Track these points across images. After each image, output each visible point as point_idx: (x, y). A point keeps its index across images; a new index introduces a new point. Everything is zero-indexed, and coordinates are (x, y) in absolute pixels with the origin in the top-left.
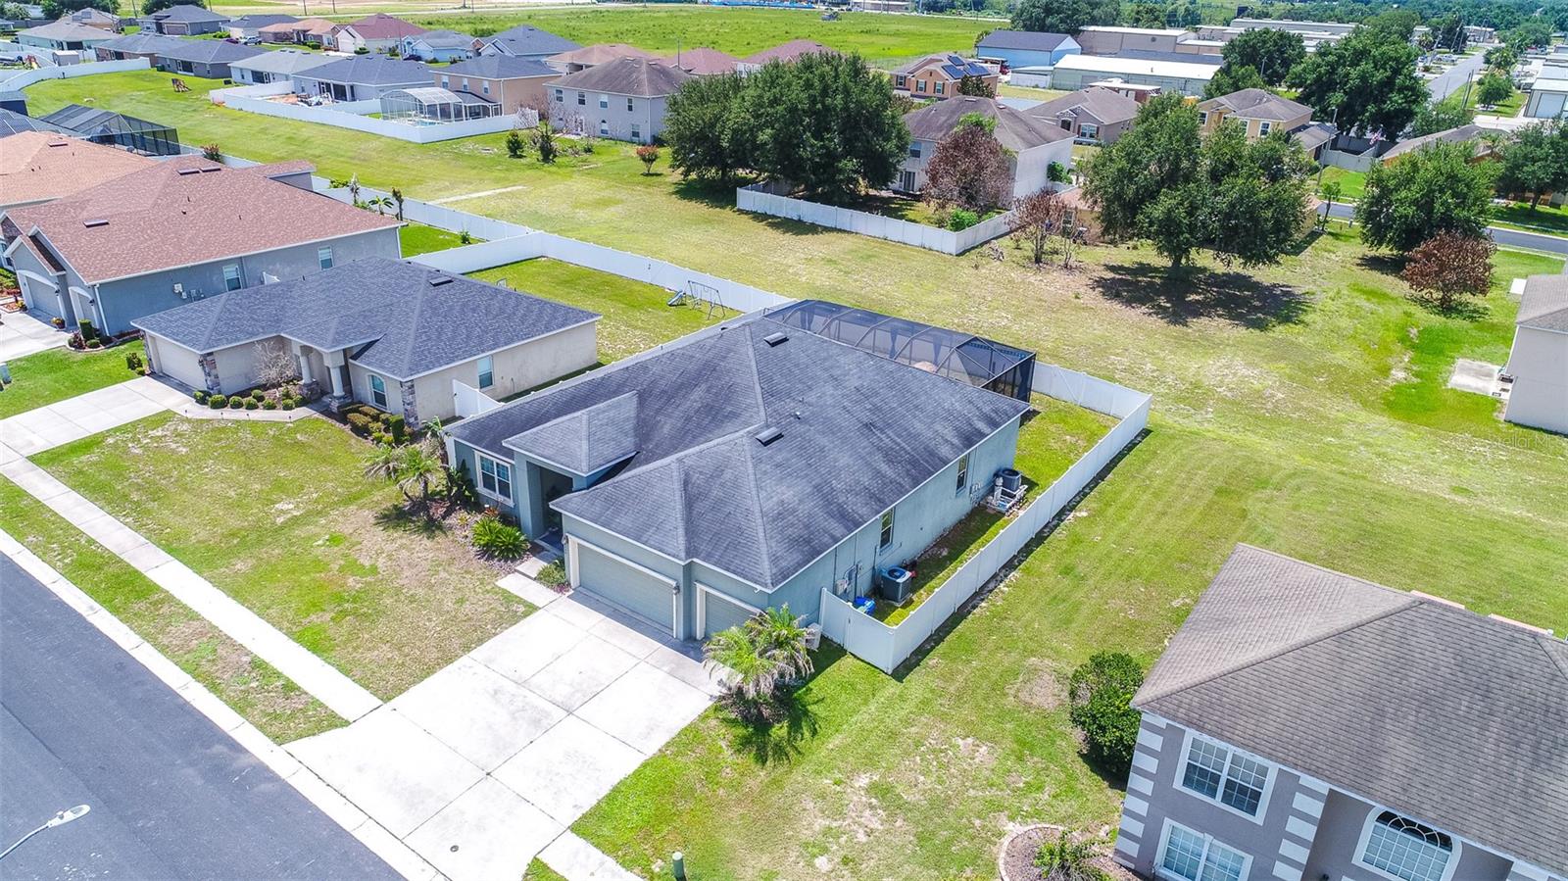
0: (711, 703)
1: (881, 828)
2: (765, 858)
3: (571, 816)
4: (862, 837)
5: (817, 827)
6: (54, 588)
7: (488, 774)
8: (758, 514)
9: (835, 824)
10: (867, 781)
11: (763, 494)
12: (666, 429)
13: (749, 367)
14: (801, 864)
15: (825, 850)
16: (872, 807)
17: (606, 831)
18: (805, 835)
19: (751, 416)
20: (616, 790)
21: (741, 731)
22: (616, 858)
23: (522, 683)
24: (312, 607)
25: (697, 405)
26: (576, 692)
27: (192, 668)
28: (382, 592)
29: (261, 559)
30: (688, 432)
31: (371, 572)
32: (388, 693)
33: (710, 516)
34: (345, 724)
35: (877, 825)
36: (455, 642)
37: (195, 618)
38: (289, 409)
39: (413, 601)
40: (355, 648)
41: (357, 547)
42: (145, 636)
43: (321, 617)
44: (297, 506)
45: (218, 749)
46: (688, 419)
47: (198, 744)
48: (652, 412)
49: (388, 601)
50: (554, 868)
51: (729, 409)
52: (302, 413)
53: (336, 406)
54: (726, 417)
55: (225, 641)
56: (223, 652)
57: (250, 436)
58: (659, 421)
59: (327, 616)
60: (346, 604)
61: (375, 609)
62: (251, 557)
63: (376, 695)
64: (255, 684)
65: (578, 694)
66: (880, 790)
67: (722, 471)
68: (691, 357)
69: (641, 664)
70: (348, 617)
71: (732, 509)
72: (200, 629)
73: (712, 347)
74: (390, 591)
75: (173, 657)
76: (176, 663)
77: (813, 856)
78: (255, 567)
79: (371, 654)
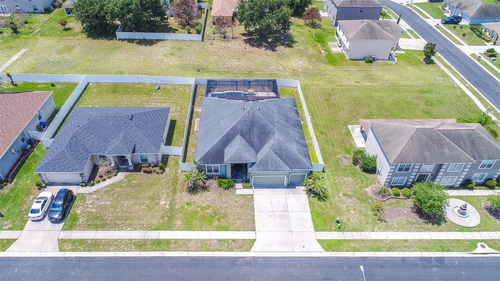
0: (307, 195)
3: (313, 229)
4: (352, 204)
5: (344, 207)
6: (141, 255)
7: (291, 231)
9: (346, 205)
10: (342, 194)
13: (262, 118)
16: (347, 198)
17: (320, 228)
18: (345, 209)
19: (274, 131)
20: (313, 220)
21: (317, 198)
22: (327, 231)
23: (273, 212)
24: (210, 222)
25: (258, 133)
26: (283, 207)
27: (208, 250)
28: (219, 210)
29: (180, 219)
30: (261, 140)
31: (209, 207)
32: (254, 229)
33: (287, 159)
34: (255, 240)
35: (351, 201)
36: (249, 211)
37: (190, 240)
38: (116, 175)
39: (228, 208)
40: (233, 225)
41: (197, 203)
42: (186, 251)
43: (216, 223)
44: (166, 201)
45: (240, 260)
46: (259, 137)
47: (236, 262)
48: (248, 139)
49: (223, 211)
50: (321, 239)
51: (267, 131)
52: (122, 174)
53: (132, 168)
54: (268, 133)
55: (205, 240)
56: (209, 243)
57: (120, 189)
58: (252, 140)
59: (217, 222)
60: (216, 217)
61: (223, 214)
62: (177, 219)
63: (251, 231)
64: (226, 245)
65: (284, 208)
66: (345, 195)
67: (281, 147)
68: (245, 120)
69: (286, 195)
70: (221, 219)
71: (291, 155)
72: (196, 242)
73: (249, 116)
74: (220, 209)
75: (200, 251)
76: (203, 251)
77: (350, 212)
78: (182, 221)
79: (238, 224)
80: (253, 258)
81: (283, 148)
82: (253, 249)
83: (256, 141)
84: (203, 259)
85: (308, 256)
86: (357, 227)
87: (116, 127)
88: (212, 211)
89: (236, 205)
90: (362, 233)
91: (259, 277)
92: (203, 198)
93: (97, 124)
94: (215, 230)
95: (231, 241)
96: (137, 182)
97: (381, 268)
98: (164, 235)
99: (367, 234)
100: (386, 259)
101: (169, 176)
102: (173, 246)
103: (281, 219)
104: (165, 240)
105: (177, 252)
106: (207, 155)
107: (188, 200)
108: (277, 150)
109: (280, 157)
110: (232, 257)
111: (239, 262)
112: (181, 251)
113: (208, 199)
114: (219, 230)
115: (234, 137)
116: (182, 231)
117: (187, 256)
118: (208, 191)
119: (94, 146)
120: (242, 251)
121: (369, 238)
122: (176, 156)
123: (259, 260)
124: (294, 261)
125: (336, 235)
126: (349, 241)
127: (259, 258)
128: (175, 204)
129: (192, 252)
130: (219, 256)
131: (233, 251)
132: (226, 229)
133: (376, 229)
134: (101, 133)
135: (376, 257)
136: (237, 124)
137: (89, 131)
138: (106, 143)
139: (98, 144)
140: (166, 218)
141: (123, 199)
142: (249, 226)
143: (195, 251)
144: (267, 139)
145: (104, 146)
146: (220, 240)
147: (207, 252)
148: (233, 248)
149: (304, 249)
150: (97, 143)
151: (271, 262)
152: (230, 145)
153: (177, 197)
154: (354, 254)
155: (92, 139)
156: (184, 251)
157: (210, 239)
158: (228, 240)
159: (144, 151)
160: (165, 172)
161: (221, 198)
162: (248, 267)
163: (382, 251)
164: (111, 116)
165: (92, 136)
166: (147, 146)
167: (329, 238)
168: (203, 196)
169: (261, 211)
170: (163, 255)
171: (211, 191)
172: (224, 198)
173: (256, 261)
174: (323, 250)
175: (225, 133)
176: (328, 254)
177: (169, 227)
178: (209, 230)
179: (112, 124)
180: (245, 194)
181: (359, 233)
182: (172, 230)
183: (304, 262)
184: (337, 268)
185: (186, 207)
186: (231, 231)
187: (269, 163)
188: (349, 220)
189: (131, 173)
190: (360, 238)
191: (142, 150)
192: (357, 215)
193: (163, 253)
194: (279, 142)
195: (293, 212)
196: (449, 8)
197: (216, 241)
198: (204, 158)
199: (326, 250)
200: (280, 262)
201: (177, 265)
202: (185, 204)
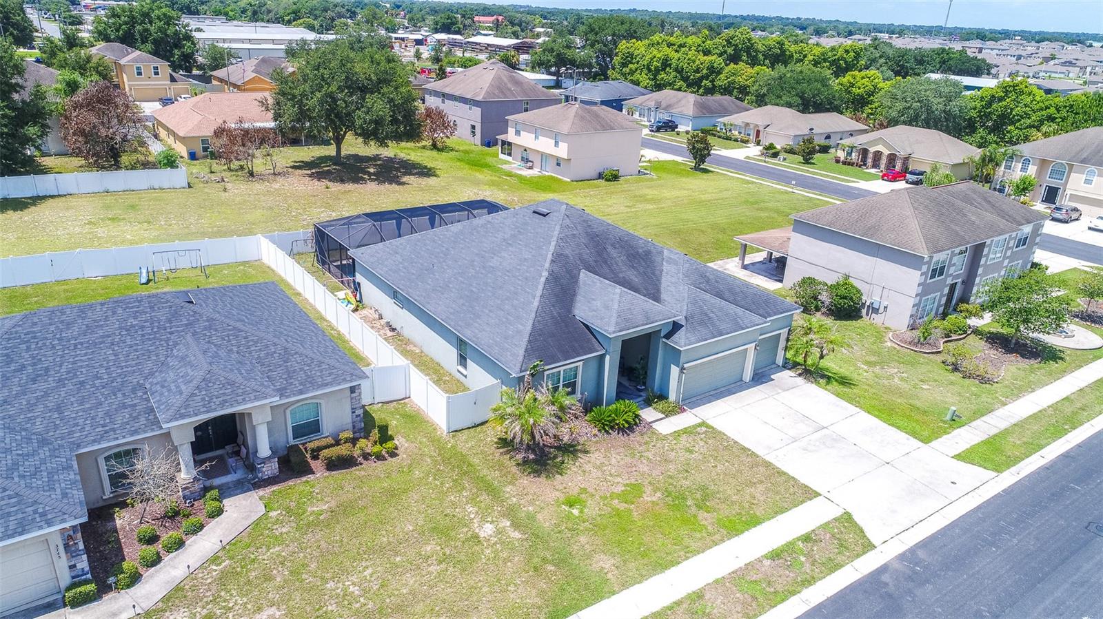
0: (813, 385)
7: (888, 463)
16: (883, 368)
18: (907, 386)
20: (891, 425)
21: (835, 383)
23: (795, 439)
24: (690, 522)
25: (624, 258)
26: (803, 422)
27: (782, 596)
28: (671, 484)
29: (595, 551)
30: (644, 273)
31: (636, 487)
32: (811, 492)
33: (738, 298)
34: (848, 514)
35: (896, 370)
36: (745, 459)
37: (699, 595)
38: (219, 512)
39: (688, 471)
40: (752, 504)
41: (591, 491)
43: (705, 518)
44: (492, 522)
45: (883, 579)
46: (634, 267)
47: (884, 590)
48: (613, 275)
49: (686, 482)
51: (640, 250)
52: (244, 502)
53: (271, 468)
54: (646, 255)
55: (737, 575)
56: (757, 576)
57: (277, 549)
58: (624, 277)
59: (703, 514)
60: (688, 503)
61: (697, 489)
62: (589, 556)
63: (811, 499)
64: (803, 559)
65: (806, 422)
66: (869, 364)
68: (573, 235)
69: (774, 397)
70: (708, 504)
71: (738, 289)
72: (719, 592)
73: (574, 224)
74: (671, 481)
78: (610, 554)
79: (761, 497)
82: (873, 537)
83: (634, 277)
87: (143, 335)
88: (659, 495)
92: (596, 473)
93: (46, 339)
94: (729, 537)
96: (333, 504)
101: (424, 455)
106: (536, 340)
107: (558, 493)
114: (739, 532)
115: (574, 279)
116: (645, 582)
118: (586, 452)
119: (75, 418)
122: (387, 403)
125: (968, 436)
126: (1001, 436)
128: (532, 517)
130: (825, 597)
131: (842, 566)
132: (750, 520)
134: (81, 367)
136: (558, 245)
137: (15, 371)
138: (124, 395)
139: (91, 409)
140: (551, 567)
141: (328, 576)
145: (124, 406)
146: (776, 555)
147: (785, 602)
148: (832, 560)
149: (962, 488)
150: (81, 404)
152: (579, 298)
153: (514, 499)
154: (1042, 457)
155: (46, 395)
157: (745, 565)
158: (791, 544)
159: (310, 383)
160: (401, 451)
164: (102, 304)
165: (42, 386)
166: (309, 365)
169: (769, 447)
171: (593, 449)
174: (991, 473)
175: (545, 274)
176: (1008, 478)
178: (717, 544)
179: (121, 328)
180: (685, 429)
181: (992, 416)
185: (575, 512)
186: (768, 519)
187: (711, 315)
189: (275, 488)
191: (301, 384)
192: (942, 389)
196: (640, 114)
197: (767, 562)
198: (533, 350)
199: (997, 471)
202: (563, 506)
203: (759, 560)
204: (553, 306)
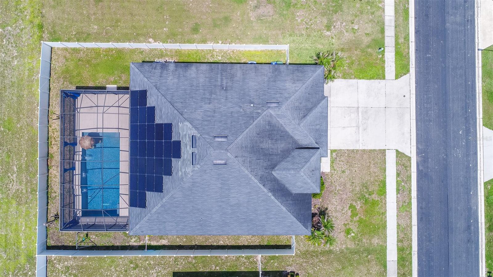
1: (339, 22)
2: (363, 38)
3: (383, 82)
4: (344, 24)
5: (348, 34)
7: (385, 108)
8: (306, 84)
9: (345, 31)
10: (327, 33)
11: (297, 89)
12: (282, 145)
13: (247, 133)
14: (359, 31)
15: (353, 29)
16: (334, 27)
17: (381, 72)
18: (352, 35)
19: (267, 116)
20: (371, 79)
22: (384, 65)
23: (358, 127)
24: (374, 203)
25: (270, 141)
26: (351, 113)
27: (410, 203)
28: (356, 194)
29: (370, 240)
30: (280, 136)
31: (351, 206)
32: (383, 152)
33: (311, 100)
34: (397, 151)
35: (339, 23)
36: (358, 156)
37: (398, 225)
39: (353, 183)
40: (377, 176)
41: (346, 222)
42: (411, 228)
43: (375, 197)
45: (421, 168)
46: (276, 140)
47: (423, 173)
48: (279, 157)
49: (358, 188)
50: (395, 74)
51: (267, 127)
54: (271, 126)
55: (398, 208)
56: (401, 203)
58: (281, 151)
59: (373, 196)
60: (367, 197)
61: (362, 188)
62: (371, 244)
63: (385, 155)
64: (403, 184)
65: (352, 111)
66: (328, 28)
67: (296, 107)
68: (250, 162)
69: (331, 106)
70: (370, 191)
71: (307, 94)
72: (400, 218)
73: (242, 156)
74: (354, 192)
75: (411, 213)
76: (411, 209)
77: (356, 30)
78: (373, 237)
79: (376, 170)
80: (418, 154)
81: (297, 104)
82: (407, 153)
83: (282, 146)
84: (420, 208)
85: (415, 93)
86: (378, 28)
88: (358, 202)
89: (347, 172)
90: (387, 23)
91: (441, 149)
92: (339, 215)
94: (385, 197)
95: (398, 179)
97: (428, 17)
98: (392, 255)
99: (387, 19)
100: (418, 7)
101: (301, 265)
102: (406, 244)
103: (368, 118)
104: (398, 254)
105: (413, 238)
107: (342, 234)
108: (299, 114)
109: (309, 110)
110: (418, 177)
111: (423, 169)
112: (411, 233)
113: (339, 208)
114: (385, 192)
115: (275, 180)
116: (387, 235)
117: (417, 226)
118: (327, 209)
120: (410, 166)
121: (393, 18)
123: (420, 147)
124: (421, 110)
125: (390, 56)
126: (397, 43)
127: (417, 148)
128: (347, 249)
129: (413, 221)
130: (416, 192)
131: (411, 176)
132: (383, 184)
133: (380, 5)
135: (415, 18)
136: (255, 176)
140: (369, 257)
142: (379, 157)
143: (411, 218)
144: (278, 127)
146: (398, 191)
147: (412, 204)
148: (408, 176)
149: (407, 96)
151: (423, 135)
152: (287, 186)
153: (337, 248)
154: (412, 42)
156: (411, 230)
157: (397, 203)
158: (397, 182)
160: (295, 270)
161: (337, 191)
162: (430, 160)
163: (408, 8)
167: (393, 65)
168: (334, 214)
169: (357, 141)
170: (416, 253)
171: (326, 205)
172: (338, 188)
173: (422, 151)
174: (408, 75)
175: (270, 194)
176: (412, 70)
177: (382, 252)
178: (385, 204)
180: (331, 161)
181: (386, 28)
182: (386, 247)
183: (421, 99)
184: (429, 65)
185: (353, 234)
186: (385, 178)
187: (318, 127)
188: (368, 34)
190: (393, 28)
192: (361, 22)
193: (414, 253)
194: (289, 110)
195: (358, 101)
197: (399, 196)
198: (304, 223)
199: (408, 71)
200: (423, 126)
201: (428, 236)
202: (349, 236)
203: (397, 197)
204: (287, 201)
